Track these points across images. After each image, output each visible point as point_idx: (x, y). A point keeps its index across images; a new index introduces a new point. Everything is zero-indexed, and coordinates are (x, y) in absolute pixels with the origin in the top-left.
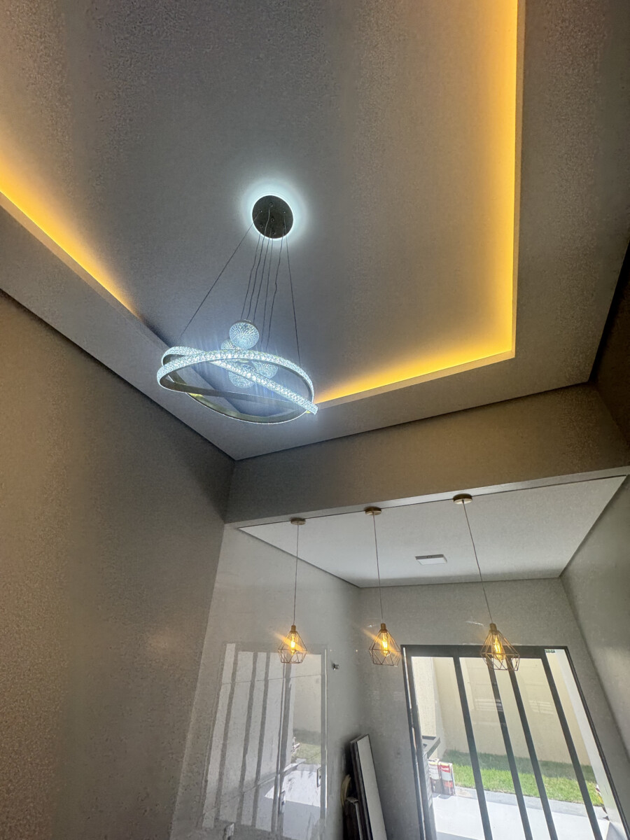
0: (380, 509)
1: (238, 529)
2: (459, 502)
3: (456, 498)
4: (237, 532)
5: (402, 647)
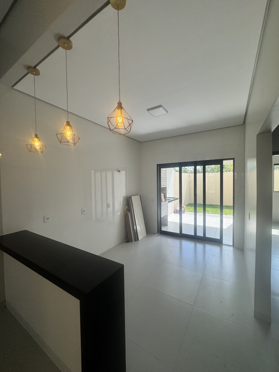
5: (157, 165)
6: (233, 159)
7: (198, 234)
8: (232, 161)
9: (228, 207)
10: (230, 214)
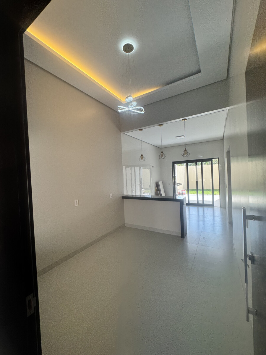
0: (162, 125)
2: (183, 121)
3: (183, 120)
4: (124, 134)
5: (172, 162)
6: (218, 158)
7: (199, 203)
9: (216, 190)
10: (217, 194)
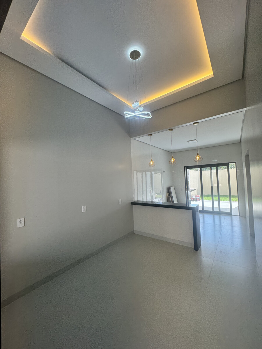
0: (173, 129)
1: (134, 139)
3: (194, 123)
4: (134, 140)
5: (185, 167)
6: (236, 163)
7: (215, 210)
8: (235, 163)
9: (234, 196)
10: (236, 201)
